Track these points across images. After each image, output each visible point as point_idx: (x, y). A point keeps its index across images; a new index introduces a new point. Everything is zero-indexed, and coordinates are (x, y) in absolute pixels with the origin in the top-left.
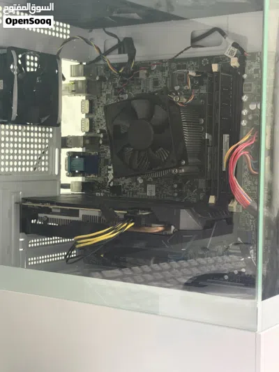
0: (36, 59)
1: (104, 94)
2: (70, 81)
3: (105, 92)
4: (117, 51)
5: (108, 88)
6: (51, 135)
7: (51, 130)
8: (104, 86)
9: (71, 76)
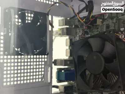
0: (32, 15)
1: (78, 35)
2: (59, 29)
3: (78, 34)
4: (85, 10)
5: (80, 32)
6: (46, 60)
7: (46, 56)
8: (78, 30)
9: (59, 26)
